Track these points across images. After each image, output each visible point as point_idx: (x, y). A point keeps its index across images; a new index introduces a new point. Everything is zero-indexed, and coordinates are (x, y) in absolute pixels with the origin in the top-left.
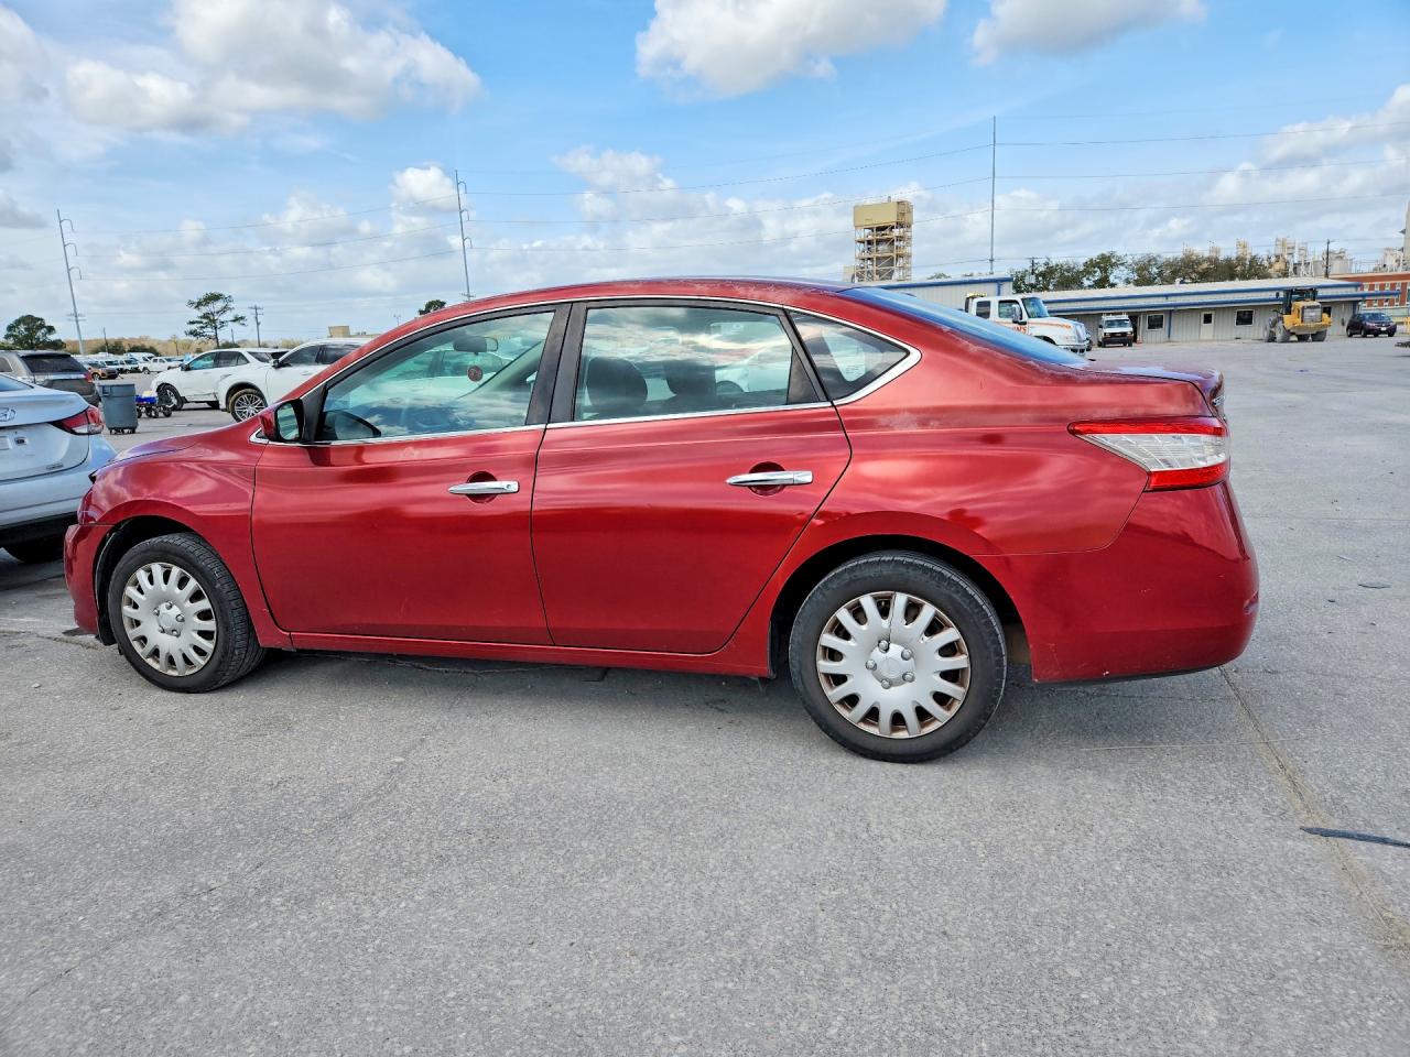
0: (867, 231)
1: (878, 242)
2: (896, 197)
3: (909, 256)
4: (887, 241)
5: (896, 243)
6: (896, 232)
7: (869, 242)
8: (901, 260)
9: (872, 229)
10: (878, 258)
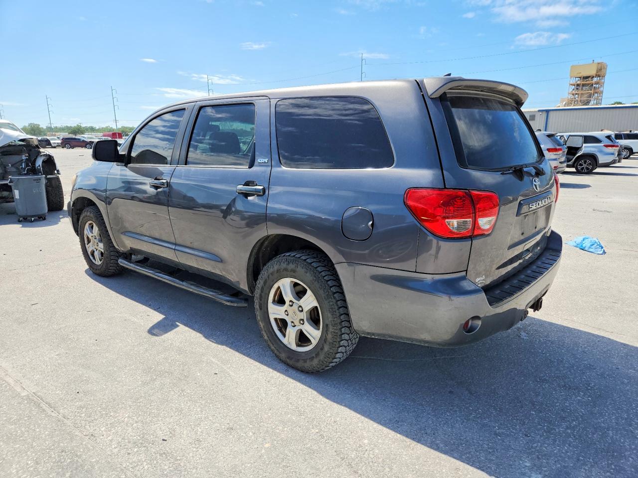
0: (577, 79)
1: (583, 85)
2: (597, 61)
3: (602, 92)
4: (588, 84)
5: (594, 86)
6: (595, 79)
7: (578, 85)
8: (596, 95)
9: (580, 78)
10: (582, 94)
